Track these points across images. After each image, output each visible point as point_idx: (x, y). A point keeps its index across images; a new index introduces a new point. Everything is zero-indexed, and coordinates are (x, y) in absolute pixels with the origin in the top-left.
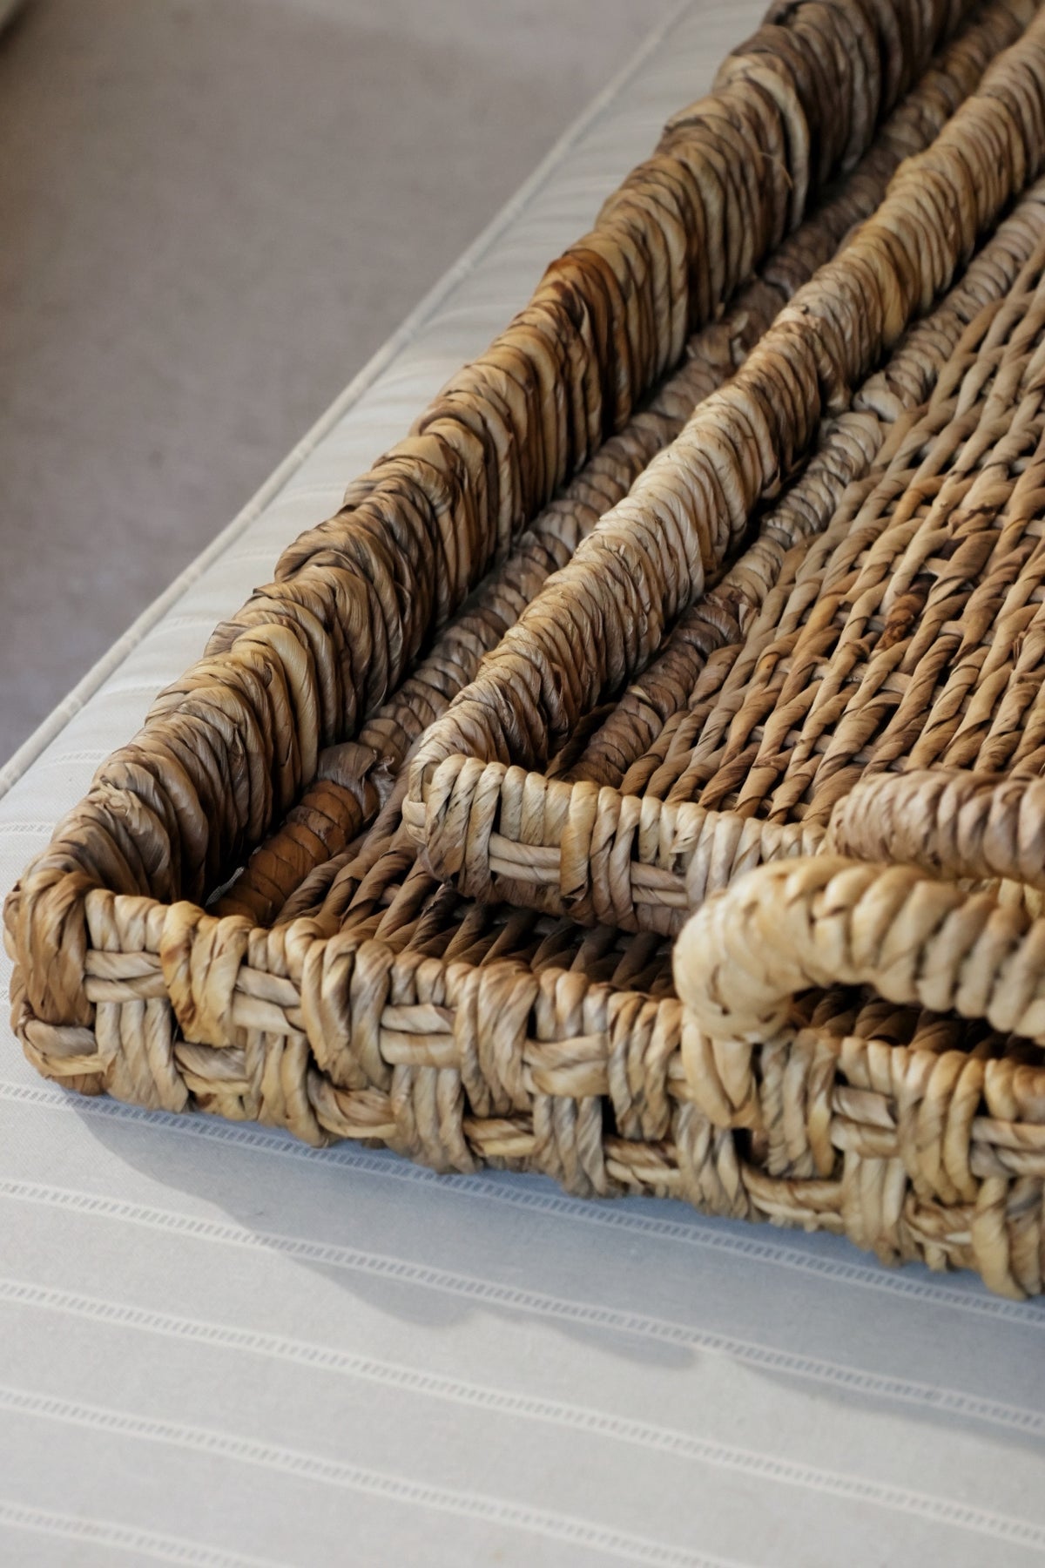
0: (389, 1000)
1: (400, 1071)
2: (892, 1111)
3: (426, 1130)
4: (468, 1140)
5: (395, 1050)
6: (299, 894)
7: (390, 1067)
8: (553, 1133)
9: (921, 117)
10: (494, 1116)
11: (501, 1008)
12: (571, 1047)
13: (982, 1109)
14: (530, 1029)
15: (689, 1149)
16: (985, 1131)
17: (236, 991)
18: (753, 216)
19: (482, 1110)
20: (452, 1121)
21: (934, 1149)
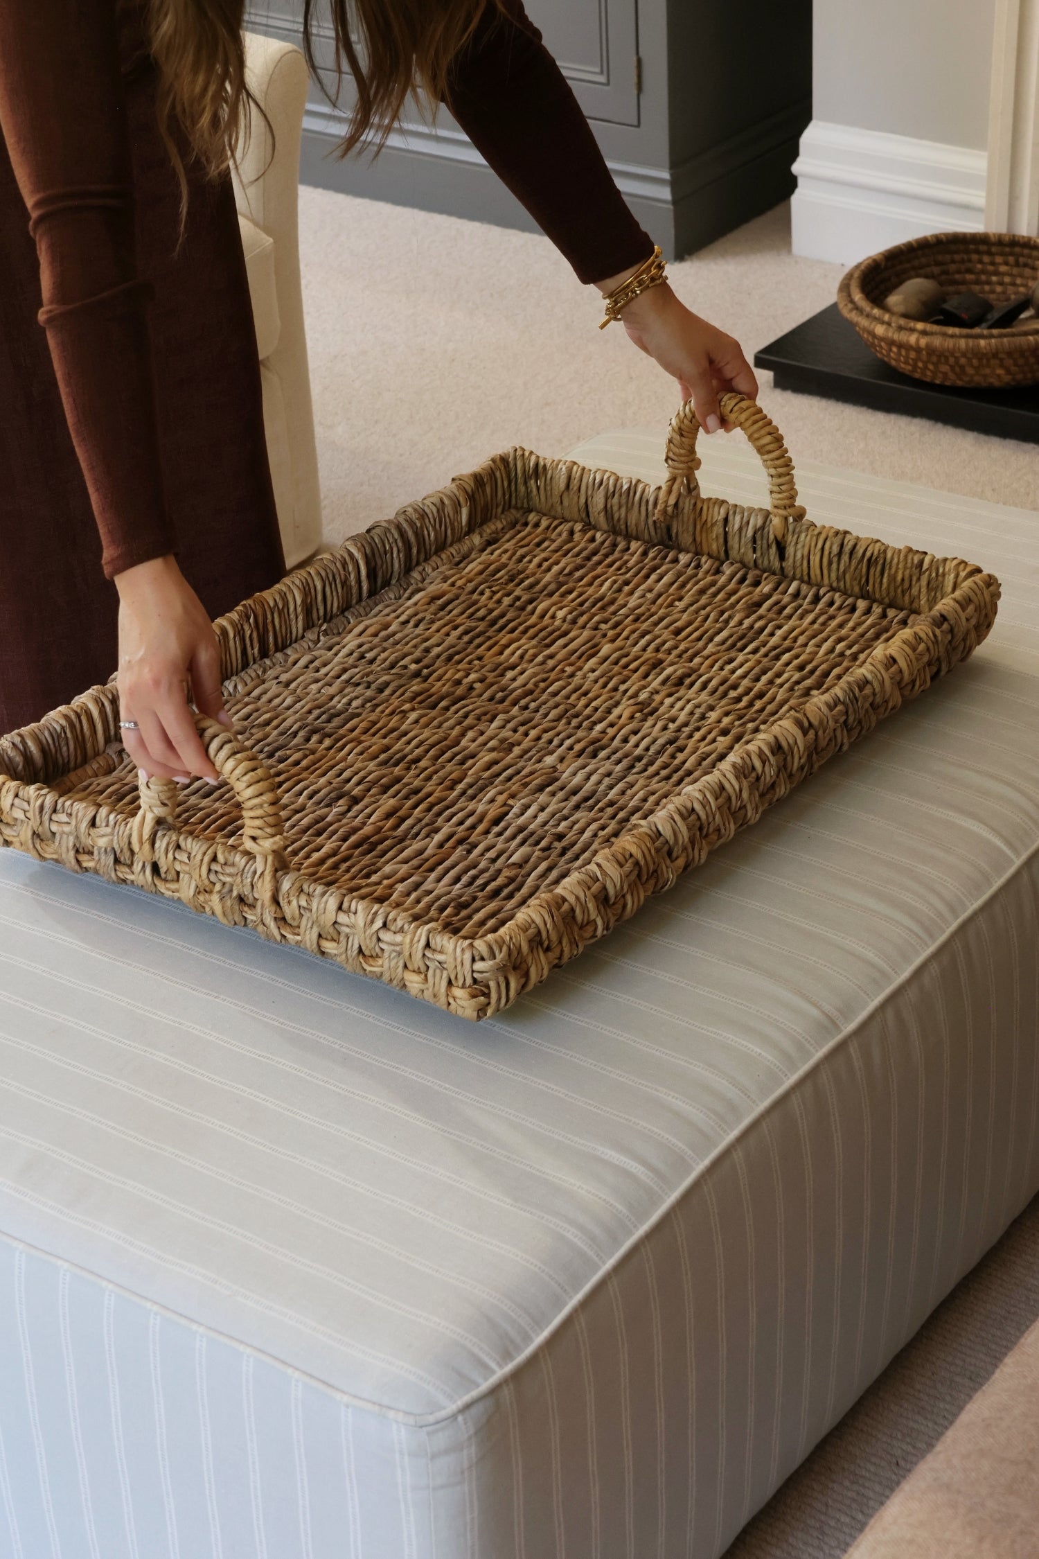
0: (55, 811)
1: (57, 835)
2: (189, 858)
3: (64, 856)
4: (78, 861)
5: (54, 828)
6: (80, 786)
7: (54, 834)
8: (99, 860)
9: (424, 569)
10: (84, 853)
11: (84, 815)
12: (103, 830)
13: (214, 859)
14: (93, 823)
15: (137, 867)
16: (215, 867)
17: (13, 805)
18: (338, 593)
19: (81, 850)
20: (72, 853)
21: (198, 870)
